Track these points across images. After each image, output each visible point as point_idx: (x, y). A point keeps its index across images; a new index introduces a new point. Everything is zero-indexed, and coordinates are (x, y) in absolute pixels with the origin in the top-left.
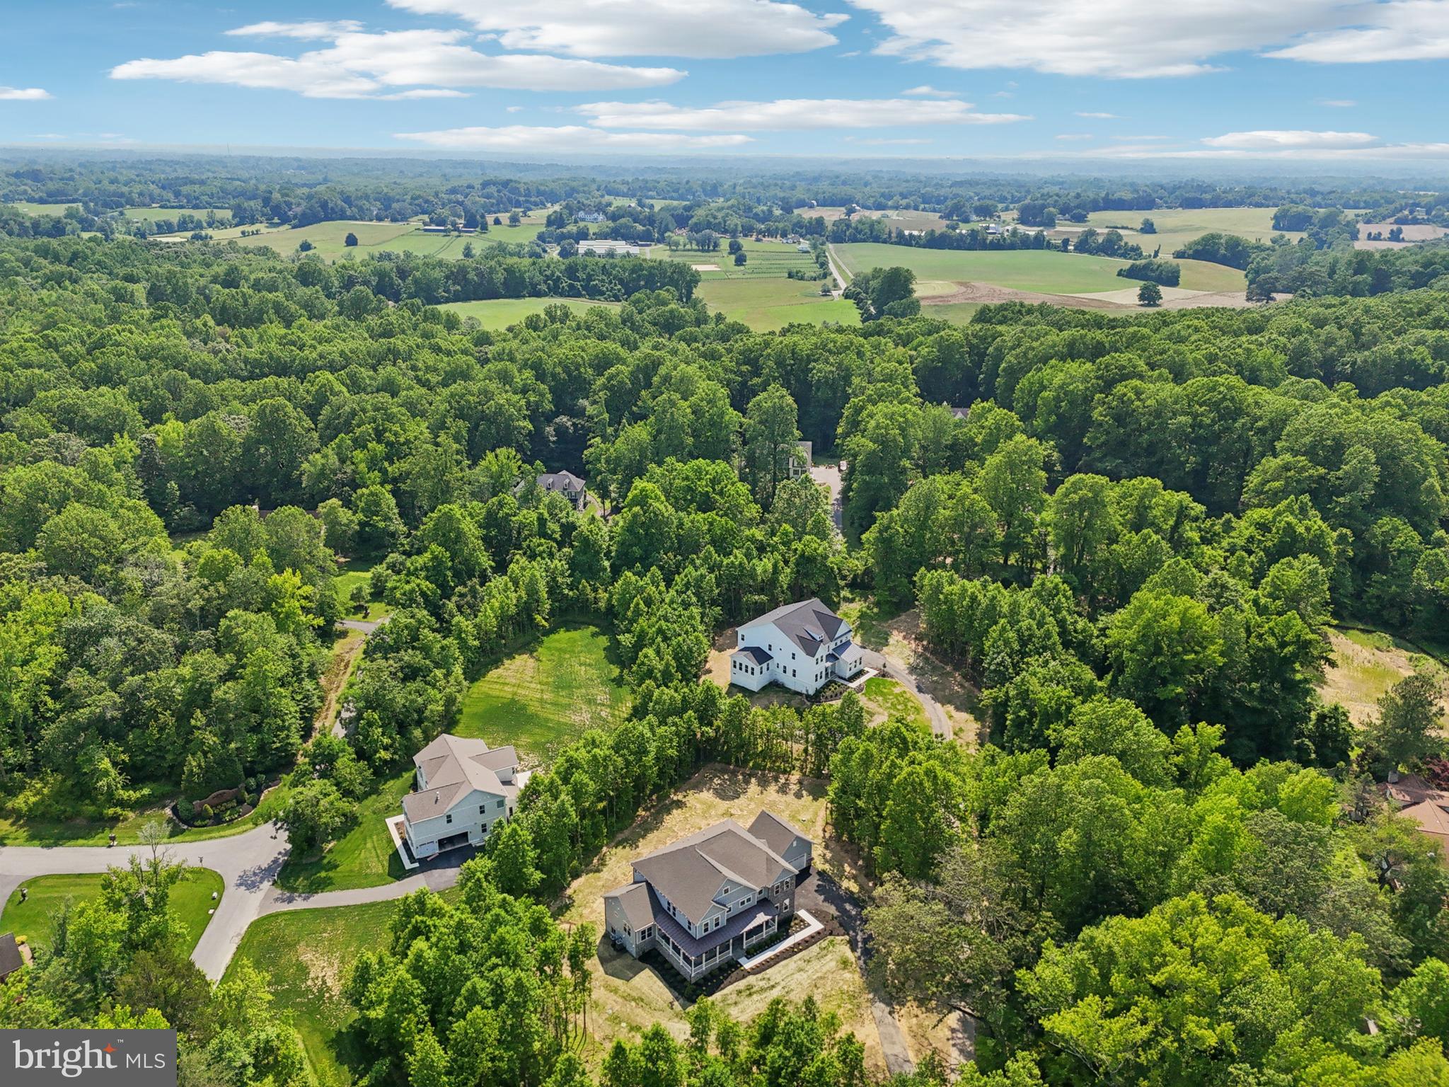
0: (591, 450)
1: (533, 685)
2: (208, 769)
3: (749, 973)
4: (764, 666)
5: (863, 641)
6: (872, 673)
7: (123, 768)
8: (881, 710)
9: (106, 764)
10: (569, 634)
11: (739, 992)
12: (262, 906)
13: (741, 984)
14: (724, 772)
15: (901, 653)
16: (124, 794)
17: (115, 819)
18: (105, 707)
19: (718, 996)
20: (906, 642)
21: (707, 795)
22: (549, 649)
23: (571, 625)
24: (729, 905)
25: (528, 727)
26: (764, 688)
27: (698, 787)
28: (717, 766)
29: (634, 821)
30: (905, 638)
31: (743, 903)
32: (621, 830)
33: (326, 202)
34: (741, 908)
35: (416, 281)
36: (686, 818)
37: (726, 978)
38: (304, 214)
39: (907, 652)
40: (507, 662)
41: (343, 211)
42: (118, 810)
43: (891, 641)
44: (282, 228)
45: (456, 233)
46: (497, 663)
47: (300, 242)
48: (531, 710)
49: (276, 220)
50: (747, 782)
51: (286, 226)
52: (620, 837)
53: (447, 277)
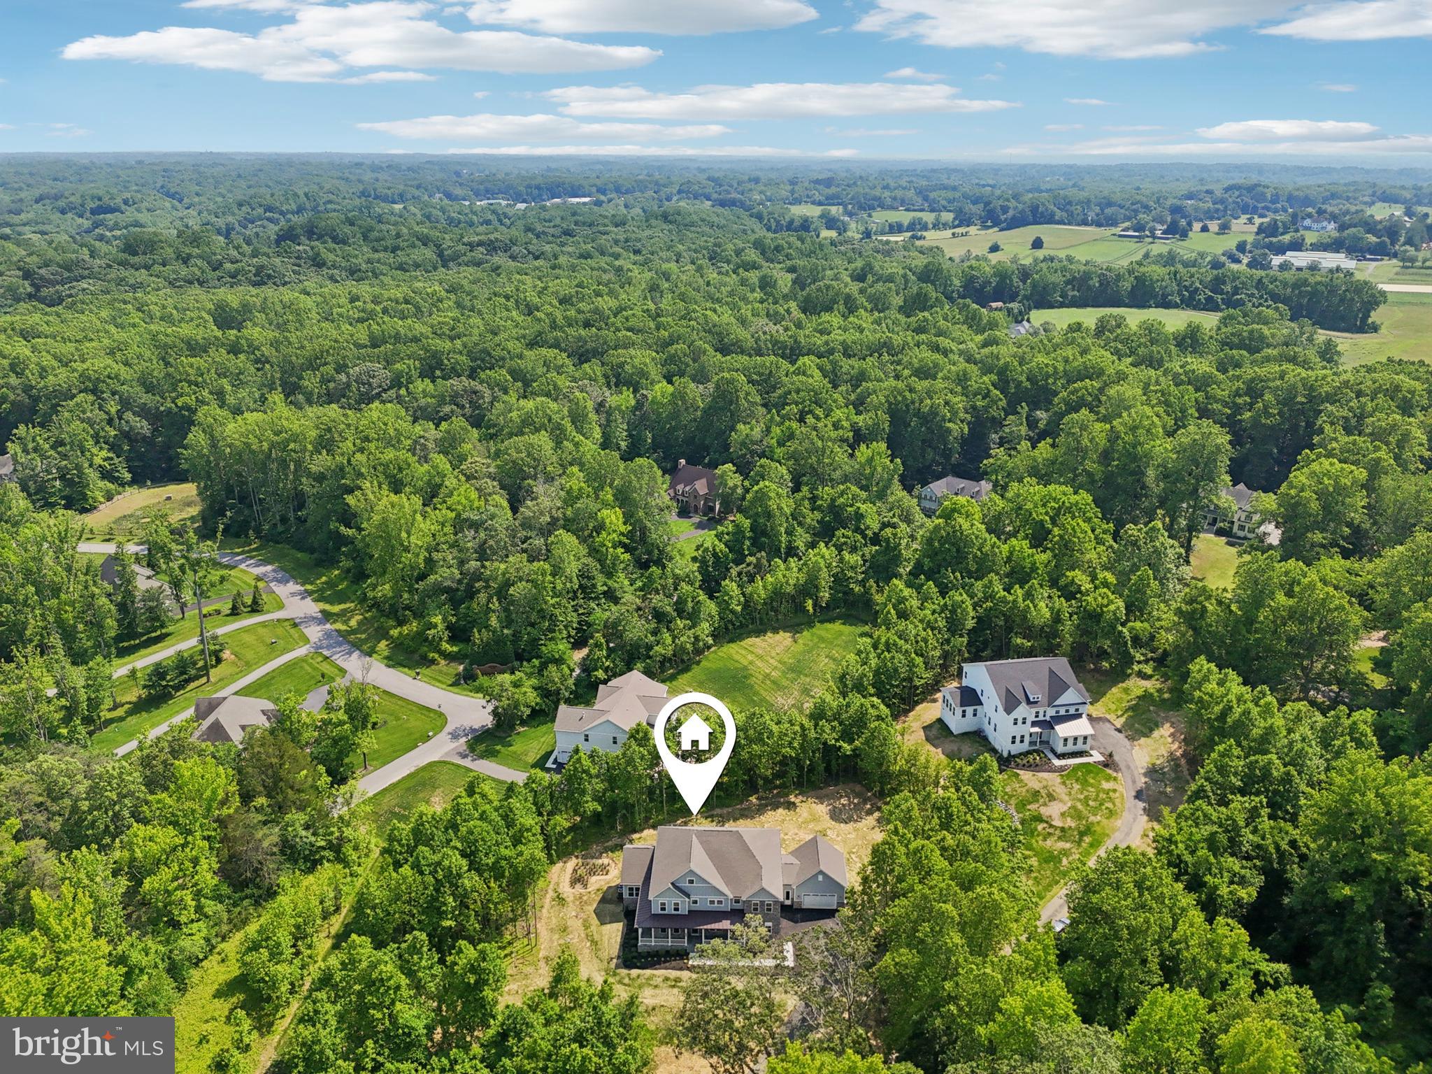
0: (991, 460)
1: (772, 661)
2: (488, 644)
3: (688, 969)
4: (970, 710)
5: (1125, 725)
6: (1097, 757)
7: (450, 627)
8: (1067, 798)
9: (437, 619)
10: (842, 627)
11: (667, 979)
12: (447, 754)
13: (673, 974)
14: (857, 795)
15: (1155, 750)
16: (446, 646)
17: (433, 662)
18: (445, 578)
19: (648, 972)
20: (1170, 740)
21: (822, 809)
22: (813, 635)
23: (849, 619)
24: (693, 898)
25: (737, 694)
26: (965, 735)
27: (821, 799)
28: (858, 788)
29: (742, 803)
30: (1172, 735)
31: (712, 902)
32: (722, 806)
33: (1038, 207)
34: (709, 907)
35: (1034, 286)
36: (783, 821)
37: (665, 962)
38: (1014, 218)
39: (1164, 751)
40: (769, 634)
41: (1053, 215)
42: (436, 656)
43: (1156, 734)
44: (991, 231)
45: (1150, 240)
46: (760, 632)
47: (990, 244)
48: (752, 681)
49: (989, 224)
50: (869, 813)
51: (996, 229)
52: (718, 811)
53: (1068, 282)
